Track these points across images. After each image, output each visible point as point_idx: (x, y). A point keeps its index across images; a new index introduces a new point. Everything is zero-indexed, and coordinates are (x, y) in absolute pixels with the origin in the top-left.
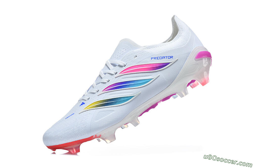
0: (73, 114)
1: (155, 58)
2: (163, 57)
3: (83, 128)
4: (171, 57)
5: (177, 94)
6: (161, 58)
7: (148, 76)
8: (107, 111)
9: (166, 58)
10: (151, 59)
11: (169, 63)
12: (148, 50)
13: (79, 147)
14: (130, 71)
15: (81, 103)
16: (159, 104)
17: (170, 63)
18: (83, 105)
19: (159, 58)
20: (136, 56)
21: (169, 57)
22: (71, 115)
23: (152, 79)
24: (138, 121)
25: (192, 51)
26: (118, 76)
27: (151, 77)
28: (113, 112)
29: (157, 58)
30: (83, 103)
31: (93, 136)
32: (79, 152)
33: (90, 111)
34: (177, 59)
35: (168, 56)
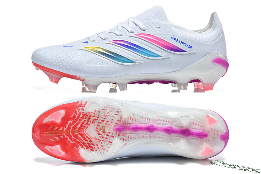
0: (72, 46)
1: (175, 39)
2: (183, 42)
3: (72, 64)
4: (191, 47)
5: (176, 84)
6: (180, 42)
7: (159, 52)
8: (103, 61)
9: (185, 45)
10: (171, 38)
11: (184, 51)
12: (173, 29)
13: (60, 79)
14: (146, 37)
15: (85, 41)
16: (155, 83)
17: (186, 51)
18: (86, 43)
19: (179, 41)
20: (159, 28)
21: (188, 46)
22: (70, 46)
23: (161, 56)
24: (126, 87)
25: (212, 53)
26: (132, 36)
27: (161, 53)
28: (108, 66)
29: (177, 40)
30: (87, 42)
31: (76, 76)
32: (57, 83)
33: (88, 53)
34: (195, 52)
35: (188, 44)
